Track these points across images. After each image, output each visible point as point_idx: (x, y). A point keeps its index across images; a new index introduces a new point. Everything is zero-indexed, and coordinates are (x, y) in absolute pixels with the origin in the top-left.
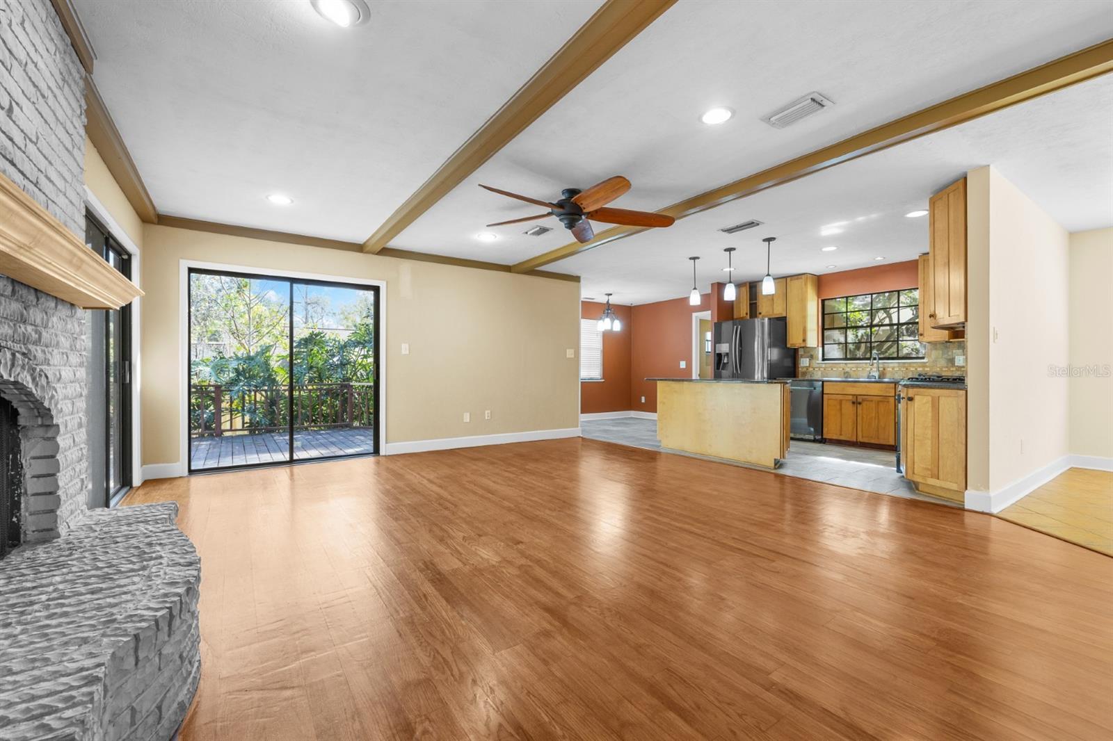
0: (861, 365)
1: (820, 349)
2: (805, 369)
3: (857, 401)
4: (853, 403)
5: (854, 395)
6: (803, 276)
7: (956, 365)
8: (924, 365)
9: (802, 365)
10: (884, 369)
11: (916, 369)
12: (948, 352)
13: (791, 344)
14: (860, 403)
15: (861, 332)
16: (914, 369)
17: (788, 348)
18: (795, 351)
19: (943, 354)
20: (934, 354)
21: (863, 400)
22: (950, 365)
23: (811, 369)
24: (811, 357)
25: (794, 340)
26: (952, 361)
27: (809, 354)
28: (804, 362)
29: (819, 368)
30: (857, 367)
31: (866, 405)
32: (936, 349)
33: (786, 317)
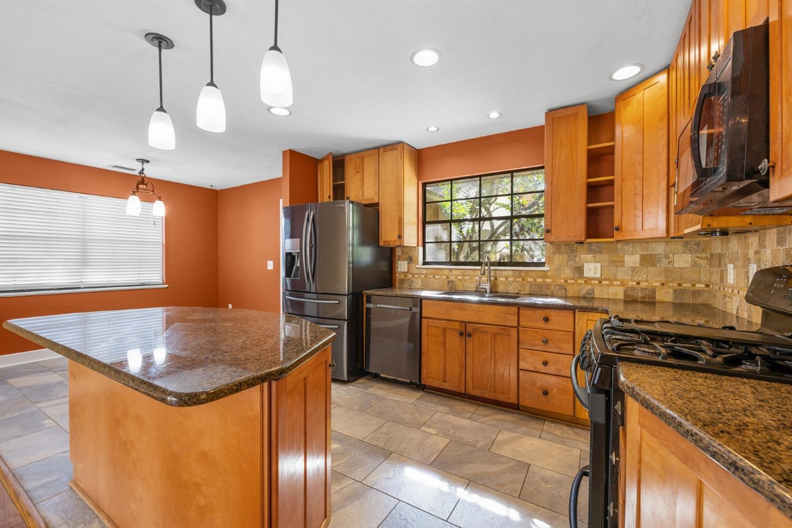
0: (468, 273)
1: (421, 249)
2: (402, 276)
3: (466, 332)
4: (461, 334)
5: (462, 322)
6: (399, 145)
7: (585, 276)
8: (544, 274)
9: (399, 270)
10: (496, 279)
11: (535, 280)
12: (575, 257)
13: (385, 242)
14: (470, 335)
15: (467, 226)
16: (532, 280)
17: (382, 247)
18: (392, 250)
19: (569, 260)
20: (558, 259)
21: (475, 330)
22: (578, 275)
23: (410, 276)
24: (410, 260)
25: (387, 236)
26: (579, 270)
27: (407, 256)
28: (402, 266)
29: (419, 274)
30: (464, 275)
31: (479, 338)
32: (559, 253)
33: (377, 204)
